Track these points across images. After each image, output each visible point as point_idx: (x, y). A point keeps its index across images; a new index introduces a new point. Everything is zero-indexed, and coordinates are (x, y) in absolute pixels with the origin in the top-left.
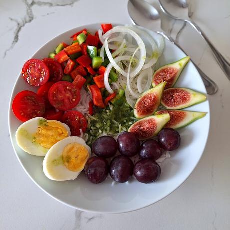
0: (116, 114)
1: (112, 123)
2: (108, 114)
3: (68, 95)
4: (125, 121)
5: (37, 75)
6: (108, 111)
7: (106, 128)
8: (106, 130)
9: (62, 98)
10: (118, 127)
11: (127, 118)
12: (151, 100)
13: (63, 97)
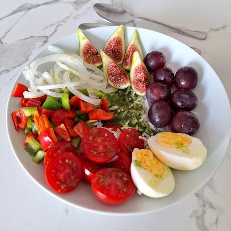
0: (122, 106)
1: (133, 108)
2: (122, 110)
3: (100, 141)
4: (130, 99)
5: (68, 170)
6: (119, 111)
7: (138, 114)
8: (140, 114)
9: (103, 147)
10: (137, 105)
11: (127, 98)
12: (115, 67)
13: (101, 146)
